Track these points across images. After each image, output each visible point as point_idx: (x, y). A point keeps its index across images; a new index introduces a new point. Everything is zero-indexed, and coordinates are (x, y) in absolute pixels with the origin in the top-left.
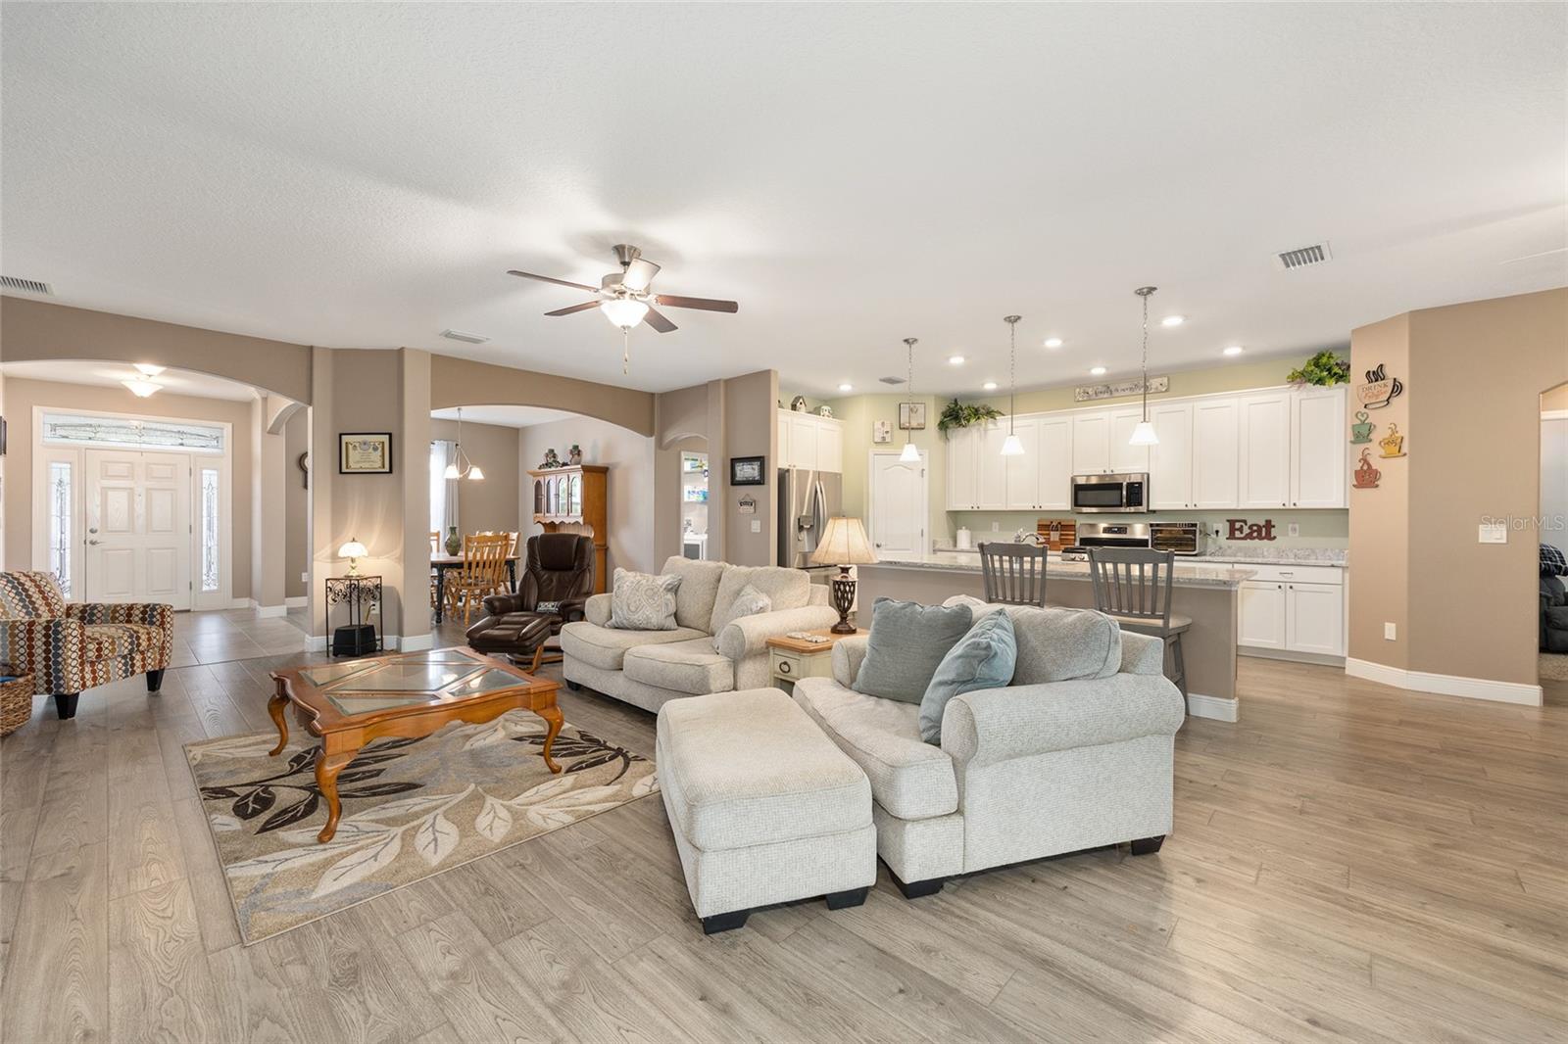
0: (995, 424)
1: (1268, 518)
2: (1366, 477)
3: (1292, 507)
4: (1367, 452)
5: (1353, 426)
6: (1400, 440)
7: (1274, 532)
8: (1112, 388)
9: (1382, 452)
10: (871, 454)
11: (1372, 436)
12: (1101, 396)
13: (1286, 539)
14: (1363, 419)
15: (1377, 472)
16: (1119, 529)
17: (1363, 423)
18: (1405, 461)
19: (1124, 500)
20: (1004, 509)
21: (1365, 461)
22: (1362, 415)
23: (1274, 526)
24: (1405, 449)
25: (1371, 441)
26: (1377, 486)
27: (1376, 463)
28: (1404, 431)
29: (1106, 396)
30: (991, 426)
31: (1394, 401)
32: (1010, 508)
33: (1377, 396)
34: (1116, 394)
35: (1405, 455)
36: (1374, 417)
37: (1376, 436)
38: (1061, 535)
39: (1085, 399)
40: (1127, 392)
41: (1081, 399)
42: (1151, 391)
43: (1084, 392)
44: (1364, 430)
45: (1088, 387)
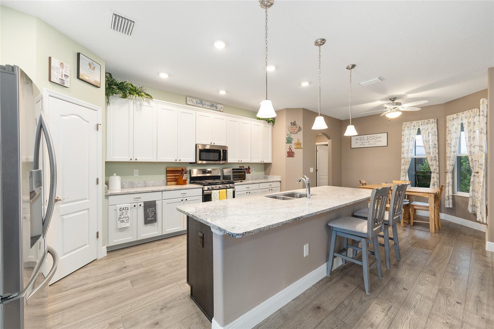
2: (290, 154)
4: (291, 146)
5: (287, 138)
6: (300, 144)
8: (203, 102)
9: (296, 147)
11: (292, 142)
12: (198, 105)
13: (253, 173)
14: (289, 136)
15: (293, 152)
17: (289, 137)
18: (302, 150)
21: (290, 149)
22: (289, 135)
25: (292, 143)
26: (294, 157)
27: (293, 150)
28: (301, 141)
29: (201, 105)
31: (299, 132)
33: (294, 130)
34: (205, 106)
35: (302, 148)
36: (292, 136)
39: (192, 104)
40: (209, 107)
41: (190, 104)
42: (218, 110)
43: (191, 100)
44: (290, 139)
45: (194, 99)
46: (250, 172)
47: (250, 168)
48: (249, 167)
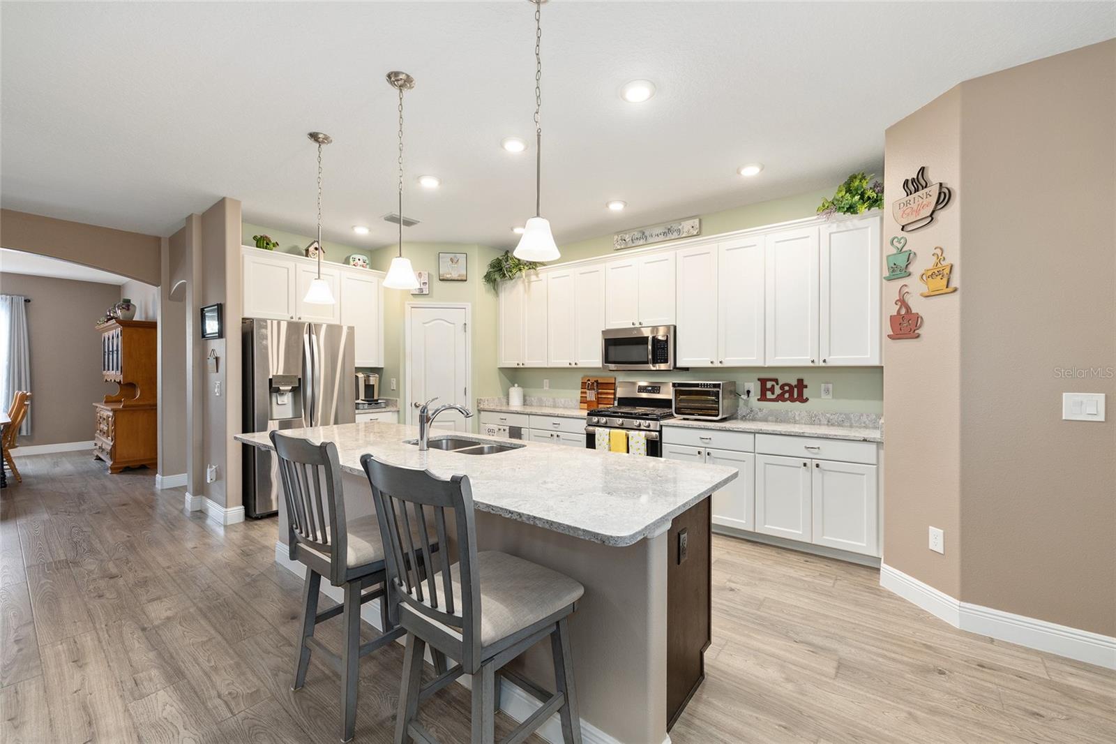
0: (537, 275)
1: (800, 376)
2: (905, 325)
3: (822, 364)
4: (906, 290)
5: (889, 257)
6: (947, 271)
7: (806, 393)
8: (647, 233)
9: (924, 289)
10: (408, 308)
11: (911, 269)
12: (638, 243)
13: (820, 401)
14: (900, 246)
15: (917, 317)
16: (653, 387)
17: (901, 251)
18: (956, 298)
19: (650, 357)
20: (546, 366)
21: (902, 302)
22: (900, 242)
23: (806, 387)
24: (956, 282)
25: (910, 275)
26: (918, 336)
27: (917, 305)
28: (953, 256)
29: (641, 242)
30: (533, 278)
31: (941, 215)
32: (550, 365)
33: (918, 212)
34: (650, 240)
35: (955, 290)
36: (914, 241)
37: (917, 268)
38: (598, 393)
39: (622, 247)
40: (661, 238)
41: (619, 247)
42: (684, 236)
43: (621, 240)
44: (901, 261)
45: (626, 234)
46: (807, 400)
47: (805, 383)
48: (800, 381)
